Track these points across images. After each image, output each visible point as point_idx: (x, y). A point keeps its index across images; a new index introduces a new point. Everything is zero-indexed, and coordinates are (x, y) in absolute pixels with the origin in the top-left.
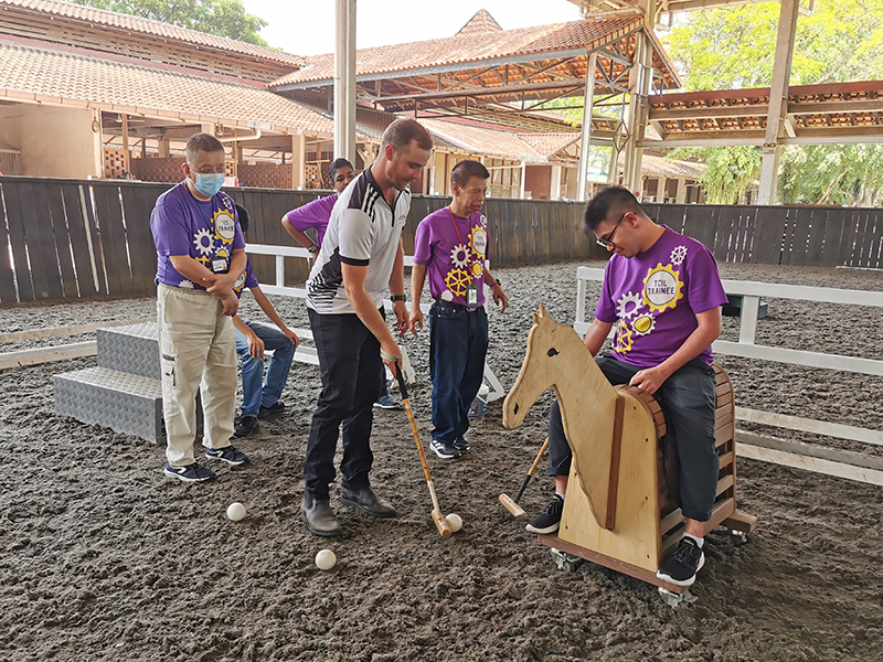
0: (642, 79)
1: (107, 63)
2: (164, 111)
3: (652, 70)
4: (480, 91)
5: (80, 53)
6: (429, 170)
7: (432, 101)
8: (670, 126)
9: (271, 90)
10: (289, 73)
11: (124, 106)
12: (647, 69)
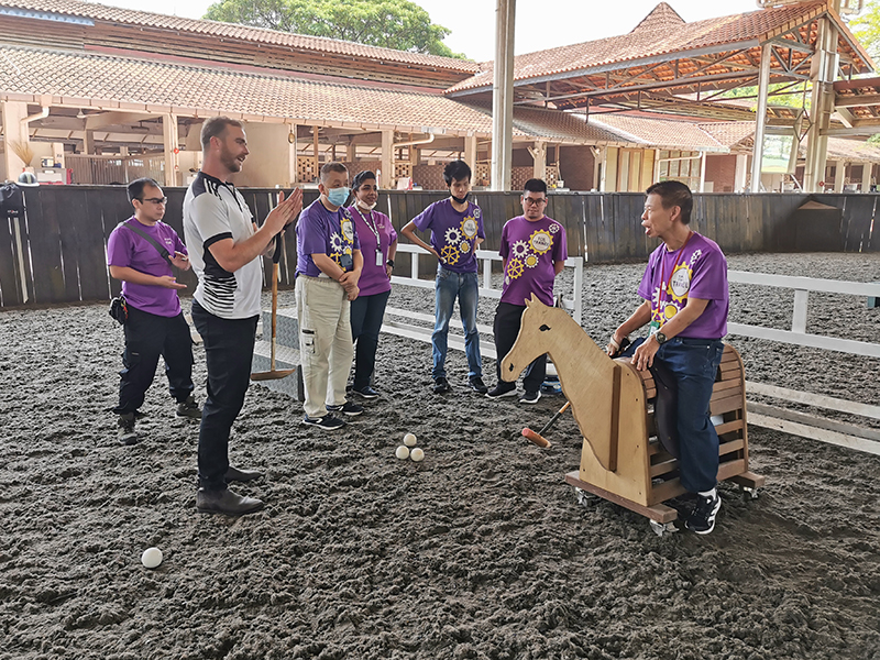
0: (826, 65)
1: (304, 82)
2: (349, 122)
3: (837, 56)
4: (653, 85)
5: (281, 74)
6: (600, 165)
7: (604, 97)
8: (860, 112)
9: (447, 96)
10: (464, 79)
11: (315, 119)
12: (832, 56)
